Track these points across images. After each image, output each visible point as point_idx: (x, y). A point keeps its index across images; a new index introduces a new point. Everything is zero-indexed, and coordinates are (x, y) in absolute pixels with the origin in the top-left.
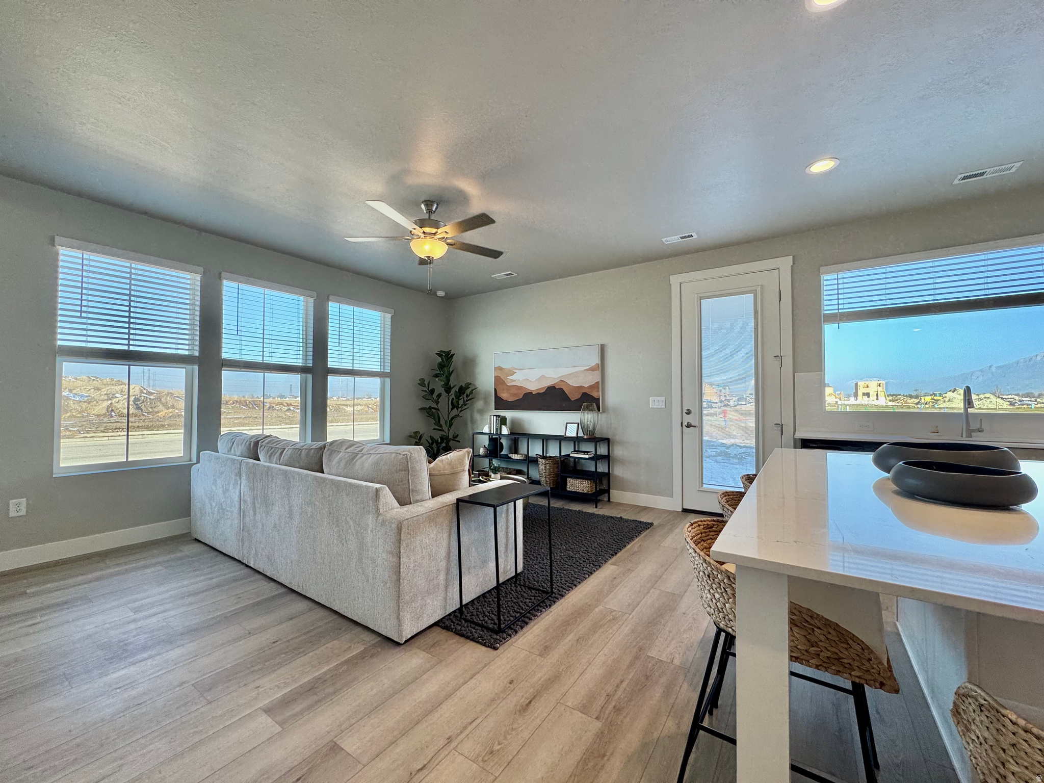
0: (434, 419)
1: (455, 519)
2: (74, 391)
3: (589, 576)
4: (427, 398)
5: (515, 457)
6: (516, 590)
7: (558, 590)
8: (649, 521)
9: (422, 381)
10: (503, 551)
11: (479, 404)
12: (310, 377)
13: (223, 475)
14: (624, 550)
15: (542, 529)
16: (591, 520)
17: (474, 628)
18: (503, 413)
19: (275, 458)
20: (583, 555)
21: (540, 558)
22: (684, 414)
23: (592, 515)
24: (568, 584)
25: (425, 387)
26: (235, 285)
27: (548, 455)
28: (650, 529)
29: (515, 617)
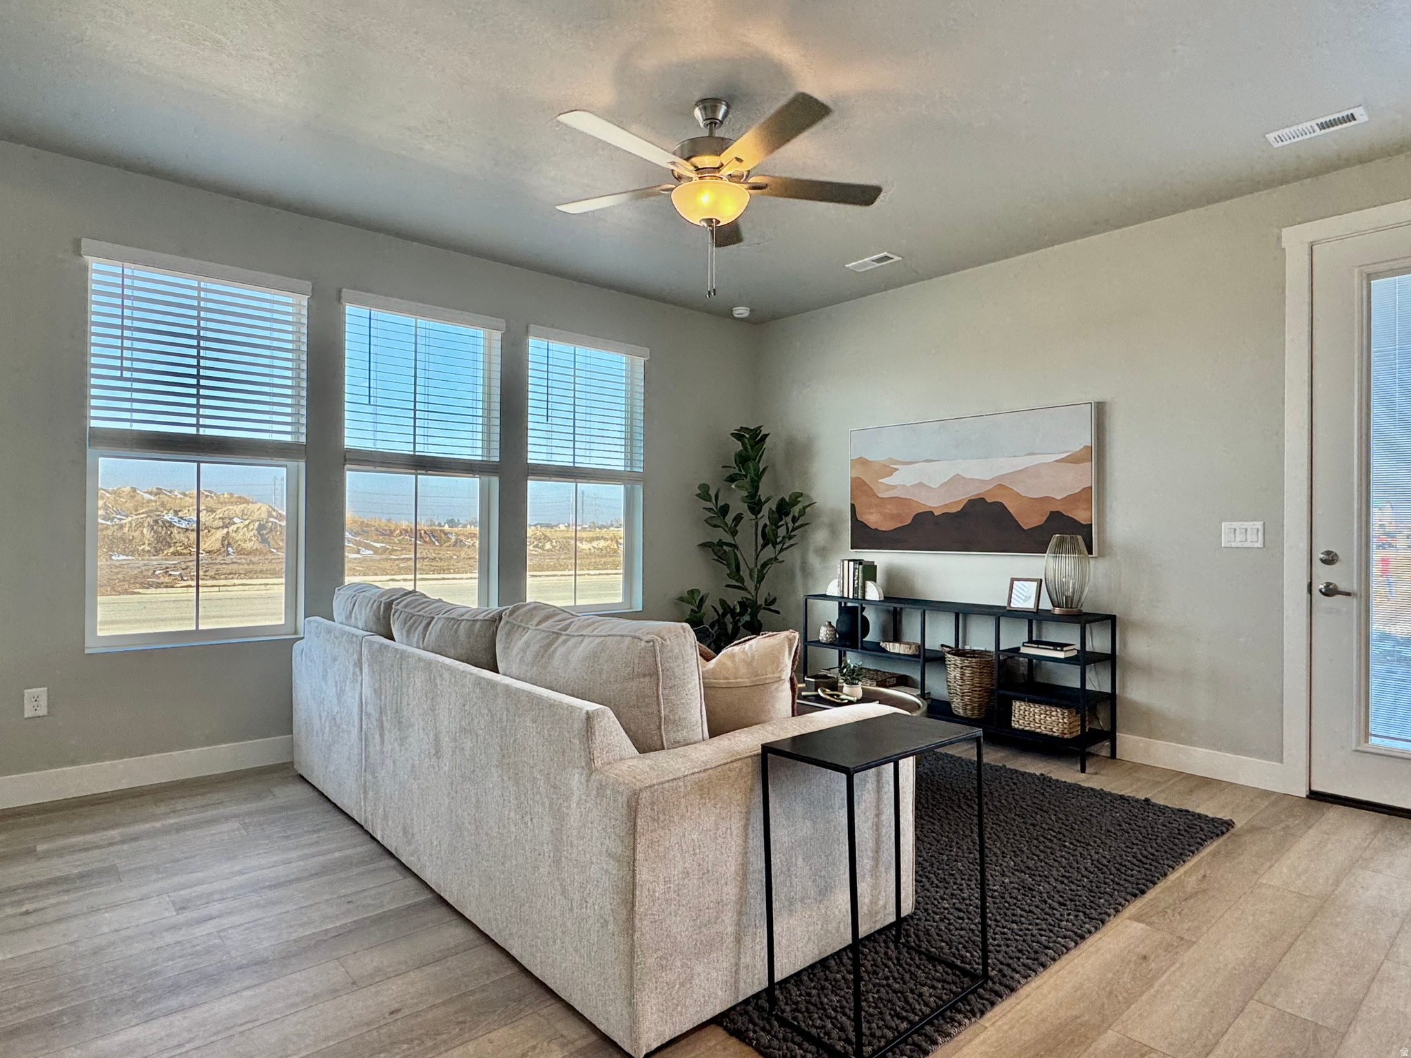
0: (728, 566)
1: (759, 792)
2: (180, 514)
3: (1076, 944)
4: (715, 523)
5: (894, 648)
6: (898, 959)
7: (1000, 971)
8: (1224, 815)
9: (704, 488)
10: (868, 867)
11: (819, 536)
12: (495, 480)
13: (337, 663)
14: (1162, 885)
15: (956, 812)
16: (1074, 801)
17: (800, 1047)
18: (868, 555)
19: (416, 636)
20: (1060, 887)
21: (955, 883)
22: (1317, 562)
23: (1076, 788)
24: (1024, 960)
25: (710, 500)
26: (365, 312)
27: (967, 647)
28: (1225, 836)
29: (897, 1029)
